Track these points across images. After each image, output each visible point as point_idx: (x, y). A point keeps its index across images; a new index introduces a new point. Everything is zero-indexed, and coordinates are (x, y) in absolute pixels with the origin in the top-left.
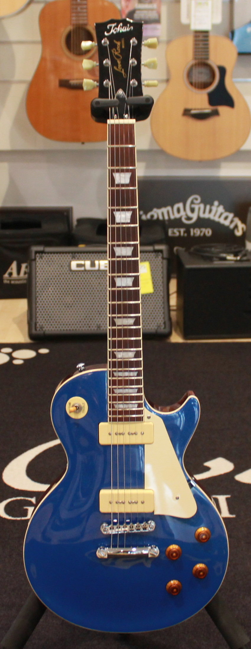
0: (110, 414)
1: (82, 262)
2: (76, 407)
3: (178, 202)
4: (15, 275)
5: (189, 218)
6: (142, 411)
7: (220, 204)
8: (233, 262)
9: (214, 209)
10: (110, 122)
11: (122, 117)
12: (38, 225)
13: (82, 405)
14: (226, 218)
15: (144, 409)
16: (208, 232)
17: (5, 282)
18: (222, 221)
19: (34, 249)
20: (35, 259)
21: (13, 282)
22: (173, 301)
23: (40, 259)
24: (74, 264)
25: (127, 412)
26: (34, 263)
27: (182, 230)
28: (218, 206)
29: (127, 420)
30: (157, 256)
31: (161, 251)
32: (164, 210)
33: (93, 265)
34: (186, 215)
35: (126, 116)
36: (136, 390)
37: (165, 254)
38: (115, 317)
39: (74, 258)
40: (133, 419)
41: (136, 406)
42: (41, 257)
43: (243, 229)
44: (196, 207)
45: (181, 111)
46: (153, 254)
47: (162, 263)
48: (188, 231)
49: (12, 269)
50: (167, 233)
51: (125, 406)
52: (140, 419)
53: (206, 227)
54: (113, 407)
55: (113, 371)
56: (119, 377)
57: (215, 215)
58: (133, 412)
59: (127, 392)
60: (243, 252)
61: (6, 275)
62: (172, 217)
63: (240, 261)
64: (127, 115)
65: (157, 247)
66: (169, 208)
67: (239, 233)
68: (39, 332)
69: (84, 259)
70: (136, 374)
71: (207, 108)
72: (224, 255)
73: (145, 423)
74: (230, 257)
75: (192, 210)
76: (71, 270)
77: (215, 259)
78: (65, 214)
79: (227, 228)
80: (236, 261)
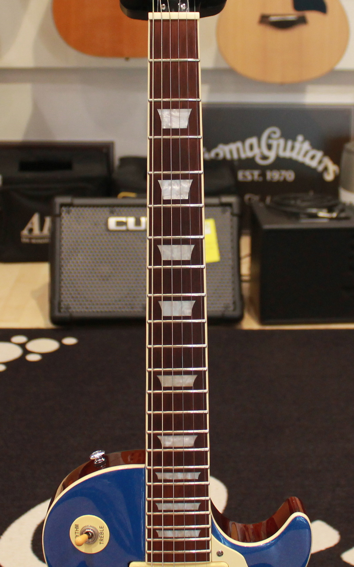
0: (149, 549)
1: (123, 219)
2: (87, 533)
3: (250, 135)
4: (36, 231)
5: (265, 158)
6: (208, 541)
7: (306, 139)
8: (325, 221)
9: (297, 145)
10: (153, 16)
11: (175, 8)
12: (68, 166)
13: (99, 530)
14: (313, 158)
15: (211, 540)
16: (290, 176)
17: (25, 240)
18: (307, 161)
19: (59, 200)
20: (60, 215)
21: (34, 241)
22: (245, 268)
23: (67, 214)
24: (112, 222)
25: (180, 545)
26: (58, 219)
27: (256, 173)
28: (303, 142)
29: (180, 558)
30: (224, 212)
31: (230, 205)
32: (233, 147)
33: (138, 223)
34: (262, 153)
35: (183, 6)
36: (198, 505)
37: (236, 210)
38: (159, 373)
39: (112, 214)
40: (191, 558)
41: (197, 533)
42: (68, 212)
43: (334, 172)
44: (274, 143)
45: (257, 18)
46: (219, 209)
47: (231, 220)
48: (263, 175)
49: (32, 224)
50: (235, 176)
51: (178, 534)
52: (205, 558)
53: (287, 169)
54: (156, 536)
55: (155, 471)
56: (166, 481)
57: (299, 153)
58: (190, 545)
59: (181, 509)
60: (340, 207)
61: (25, 232)
62: (243, 156)
63: (337, 219)
64: (184, 4)
65: (226, 199)
66: (239, 144)
67: (329, 177)
68: (63, 314)
69: (127, 215)
70: (196, 475)
71: (291, 14)
72: (314, 211)
73: (212, 564)
74: (323, 214)
75: (269, 147)
76: (108, 230)
77: (302, 216)
78: (104, 150)
79: (314, 170)
80: (331, 219)
